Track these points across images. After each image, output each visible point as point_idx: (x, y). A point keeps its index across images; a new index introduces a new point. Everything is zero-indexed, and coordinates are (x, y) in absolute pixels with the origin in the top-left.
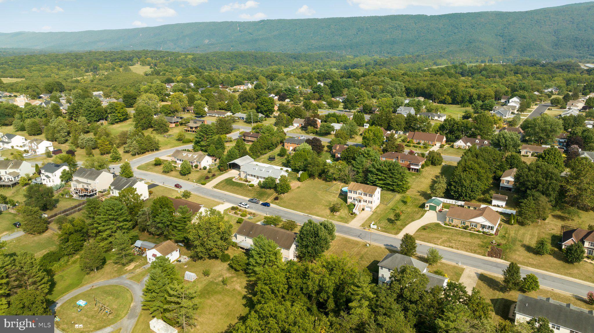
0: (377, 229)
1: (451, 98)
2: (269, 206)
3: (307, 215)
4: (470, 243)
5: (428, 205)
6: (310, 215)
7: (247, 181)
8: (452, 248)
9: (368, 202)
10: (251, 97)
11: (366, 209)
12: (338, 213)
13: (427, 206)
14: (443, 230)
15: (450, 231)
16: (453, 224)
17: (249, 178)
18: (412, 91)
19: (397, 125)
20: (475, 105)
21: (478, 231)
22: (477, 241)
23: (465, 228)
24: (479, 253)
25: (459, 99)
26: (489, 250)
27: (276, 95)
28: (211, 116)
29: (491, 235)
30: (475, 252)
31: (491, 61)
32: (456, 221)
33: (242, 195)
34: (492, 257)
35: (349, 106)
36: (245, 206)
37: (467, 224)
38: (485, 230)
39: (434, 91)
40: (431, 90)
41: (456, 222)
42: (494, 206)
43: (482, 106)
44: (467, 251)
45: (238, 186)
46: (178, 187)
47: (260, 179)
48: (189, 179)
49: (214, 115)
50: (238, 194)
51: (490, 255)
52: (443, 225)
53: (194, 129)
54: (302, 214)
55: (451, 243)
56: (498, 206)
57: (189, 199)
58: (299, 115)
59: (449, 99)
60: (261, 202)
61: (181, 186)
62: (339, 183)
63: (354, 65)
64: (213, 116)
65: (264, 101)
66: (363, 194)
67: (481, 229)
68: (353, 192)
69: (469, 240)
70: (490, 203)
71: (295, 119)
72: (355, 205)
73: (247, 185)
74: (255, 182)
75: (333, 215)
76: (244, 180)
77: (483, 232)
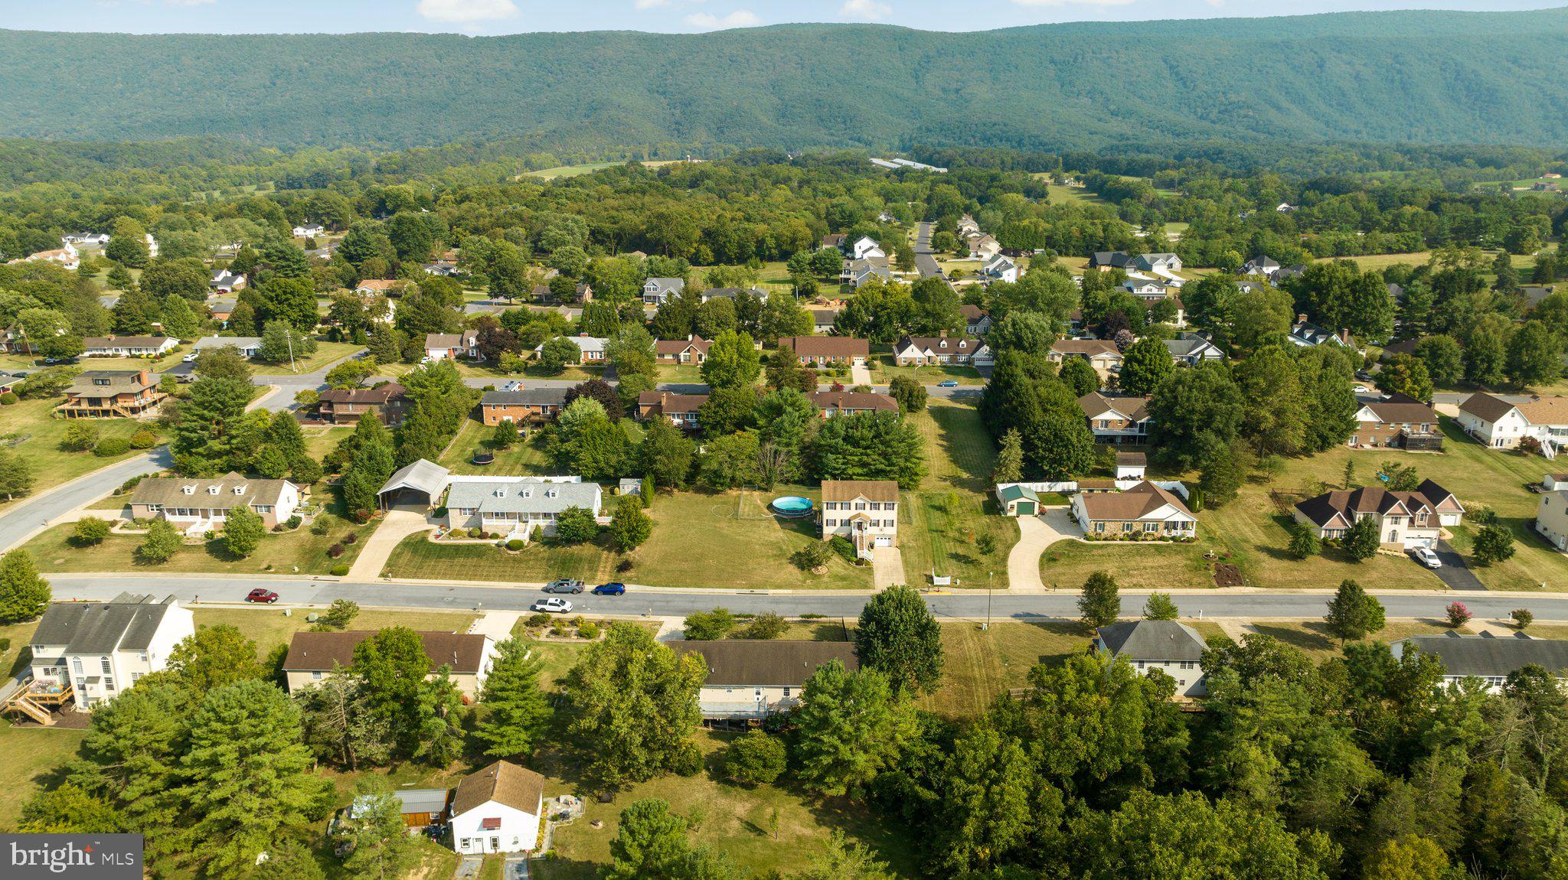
0: (953, 585)
1: (713, 251)
2: (622, 592)
3: (748, 591)
4: (1169, 567)
5: (1014, 502)
6: (757, 591)
7: (483, 536)
8: (1141, 586)
9: (882, 524)
10: (190, 284)
11: (878, 543)
12: (822, 570)
13: (1012, 507)
14: (1095, 552)
15: (1110, 550)
16: (1106, 533)
17: (489, 525)
18: (608, 236)
19: (718, 325)
20: (798, 262)
21: (1162, 538)
22: (1179, 561)
23: (1134, 537)
24: (1199, 585)
25: (732, 250)
26: (1213, 573)
27: (235, 274)
28: (101, 356)
29: (1189, 540)
30: (1191, 585)
31: (655, 154)
32: (1112, 525)
33: (502, 577)
34: (1228, 586)
35: (510, 287)
36: (562, 608)
37: (1137, 527)
38: (1173, 533)
39: (668, 234)
40: (660, 231)
41: (1111, 527)
42: (1124, 479)
43: (812, 263)
44: (1174, 586)
45: (467, 556)
46: (266, 600)
47: (532, 523)
48: (269, 568)
49: (110, 352)
50: (487, 578)
51: (1222, 583)
52: (1082, 540)
53: (106, 406)
54: (733, 592)
55: (1132, 576)
56: (1132, 478)
57: (354, 625)
58: (434, 324)
59: (707, 251)
60: (590, 587)
61: (275, 595)
62: (745, 493)
63: (318, 174)
64: (107, 356)
65: (285, 293)
66: (868, 506)
67: (1165, 534)
68: (838, 506)
69: (1160, 561)
70: (1112, 475)
71: (429, 336)
72: (849, 539)
73: (498, 545)
74: (520, 533)
75: (815, 577)
76: (471, 535)
77: (1173, 539)
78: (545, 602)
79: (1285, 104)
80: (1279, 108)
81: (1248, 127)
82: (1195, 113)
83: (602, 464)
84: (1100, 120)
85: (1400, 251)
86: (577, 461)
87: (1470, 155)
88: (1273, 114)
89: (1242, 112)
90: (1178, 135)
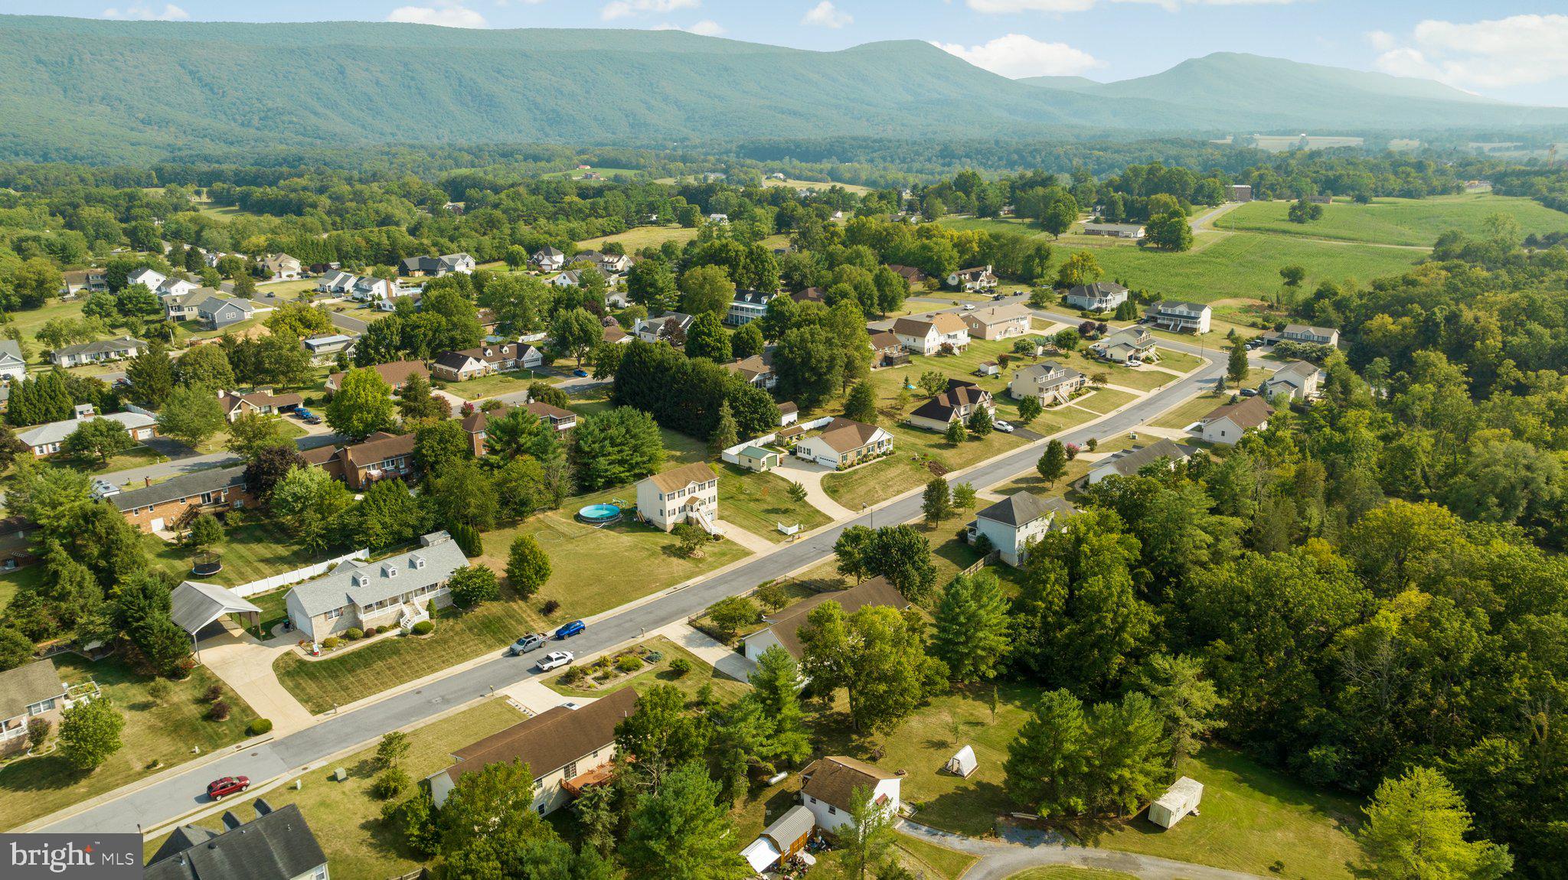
0: (801, 530)
2: (584, 628)
5: (765, 459)
6: (679, 586)
7: (371, 633)
9: (707, 501)
12: (700, 554)
13: (764, 463)
16: (849, 462)
17: (370, 619)
21: (878, 456)
23: (863, 459)
26: (927, 469)
29: (892, 453)
33: (447, 663)
34: (941, 475)
37: (864, 451)
38: (883, 449)
41: (851, 456)
47: (423, 600)
48: (151, 765)
52: (836, 472)
62: (540, 516)
66: (697, 489)
67: (879, 451)
68: (676, 495)
72: (688, 521)
73: (403, 635)
74: (416, 614)
75: (701, 560)
76: (349, 637)
77: (884, 454)
78: (549, 659)
79: (321, 110)
80: (316, 114)
81: (297, 133)
82: (235, 120)
83: (396, 527)
84: (132, 129)
85: (612, 233)
86: (365, 533)
87: (519, 152)
88: (313, 120)
89: (286, 118)
90: (232, 143)
